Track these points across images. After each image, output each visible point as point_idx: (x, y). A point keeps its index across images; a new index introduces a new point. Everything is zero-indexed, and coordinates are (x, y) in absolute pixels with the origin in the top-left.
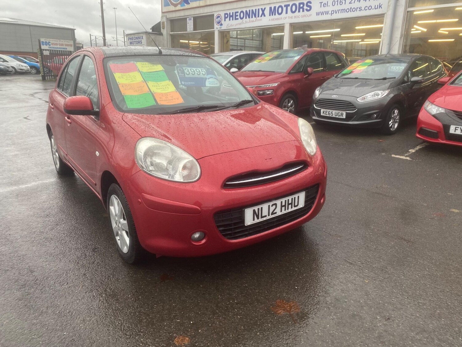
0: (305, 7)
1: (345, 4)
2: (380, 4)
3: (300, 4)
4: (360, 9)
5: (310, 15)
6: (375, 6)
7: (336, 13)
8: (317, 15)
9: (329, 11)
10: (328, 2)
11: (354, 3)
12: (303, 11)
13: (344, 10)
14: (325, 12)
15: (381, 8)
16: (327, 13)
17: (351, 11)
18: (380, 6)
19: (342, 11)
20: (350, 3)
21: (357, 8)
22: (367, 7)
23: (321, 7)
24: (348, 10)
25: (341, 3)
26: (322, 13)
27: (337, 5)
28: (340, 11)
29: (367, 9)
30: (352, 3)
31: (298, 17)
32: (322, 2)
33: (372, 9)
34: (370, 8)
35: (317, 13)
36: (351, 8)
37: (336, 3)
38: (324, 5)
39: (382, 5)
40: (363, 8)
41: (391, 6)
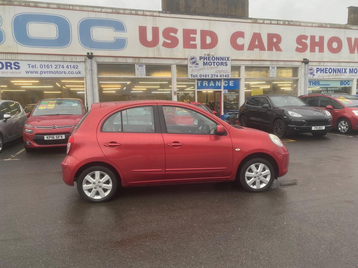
0: (13, 66)
1: (52, 68)
2: (79, 71)
3: (6, 63)
4: (65, 73)
5: (20, 73)
6: (76, 72)
7: (45, 73)
8: (27, 73)
9: (38, 71)
10: (35, 65)
11: (59, 68)
12: (11, 68)
13: (52, 72)
14: (34, 72)
15: (81, 74)
16: (36, 72)
17: (57, 73)
18: (80, 73)
19: (50, 72)
20: (56, 68)
21: (62, 72)
22: (70, 72)
23: (29, 68)
24: (55, 73)
25: (48, 67)
26: (32, 72)
27: (45, 68)
28: (48, 72)
29: (70, 73)
30: (57, 68)
31: (6, 73)
32: (31, 65)
33: (74, 74)
34: (72, 73)
35: (26, 71)
36: (57, 71)
37: (44, 66)
38: (32, 67)
39: (80, 72)
40: (67, 72)
41: (88, 73)
